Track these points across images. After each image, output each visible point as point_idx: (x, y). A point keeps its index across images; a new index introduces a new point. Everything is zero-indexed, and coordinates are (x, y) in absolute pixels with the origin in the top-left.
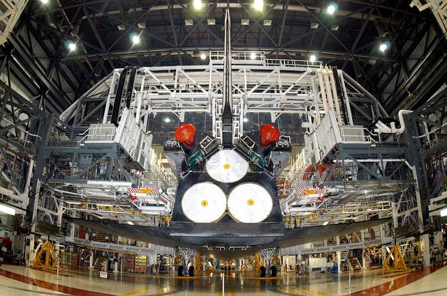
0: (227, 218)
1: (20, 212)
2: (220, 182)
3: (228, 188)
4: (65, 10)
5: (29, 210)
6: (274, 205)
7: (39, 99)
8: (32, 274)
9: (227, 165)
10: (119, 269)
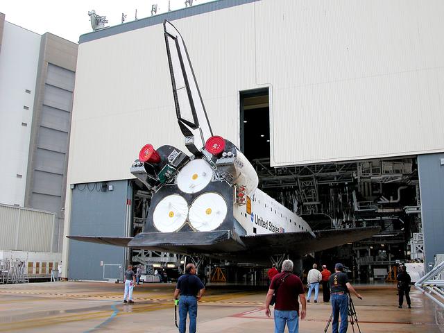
0: (187, 228)
2: (185, 193)
3: (191, 198)
6: (228, 214)
9: (195, 176)
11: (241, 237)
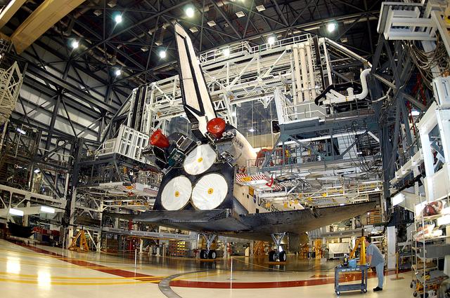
0: (190, 206)
1: (59, 210)
2: (190, 175)
3: (195, 179)
4: (99, 46)
5: (68, 209)
6: (228, 193)
7: (101, 120)
8: (70, 254)
9: (200, 159)
10: (161, 253)
11: (240, 215)
